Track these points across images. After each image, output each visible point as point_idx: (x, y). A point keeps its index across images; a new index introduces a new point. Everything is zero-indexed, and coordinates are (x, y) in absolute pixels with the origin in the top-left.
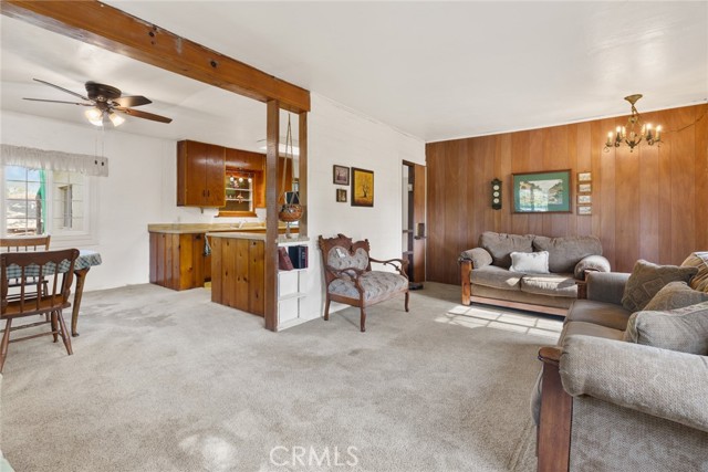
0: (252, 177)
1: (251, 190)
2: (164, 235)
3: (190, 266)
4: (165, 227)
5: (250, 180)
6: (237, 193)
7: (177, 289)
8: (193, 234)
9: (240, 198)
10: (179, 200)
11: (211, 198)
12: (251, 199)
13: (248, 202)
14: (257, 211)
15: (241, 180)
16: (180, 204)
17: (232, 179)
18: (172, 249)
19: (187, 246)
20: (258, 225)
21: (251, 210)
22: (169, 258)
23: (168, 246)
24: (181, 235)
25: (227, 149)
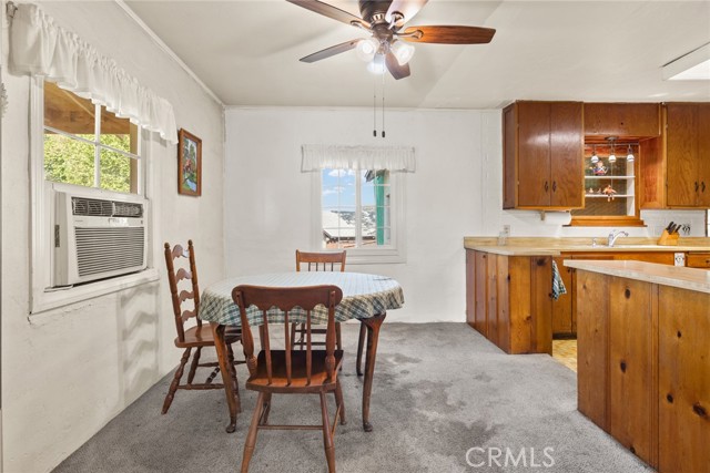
0: (634, 151)
1: (630, 176)
2: (485, 255)
3: (526, 314)
4: (487, 242)
5: (630, 158)
6: (604, 183)
7: (507, 350)
8: (532, 258)
9: (610, 193)
10: (505, 200)
11: (558, 193)
12: (631, 192)
13: (624, 200)
14: (644, 214)
15: (612, 158)
16: (507, 206)
17: (595, 159)
18: (496, 279)
19: (522, 276)
20: (646, 241)
21: (631, 212)
22: (492, 294)
23: (492, 273)
24: (512, 259)
25: (587, 105)
